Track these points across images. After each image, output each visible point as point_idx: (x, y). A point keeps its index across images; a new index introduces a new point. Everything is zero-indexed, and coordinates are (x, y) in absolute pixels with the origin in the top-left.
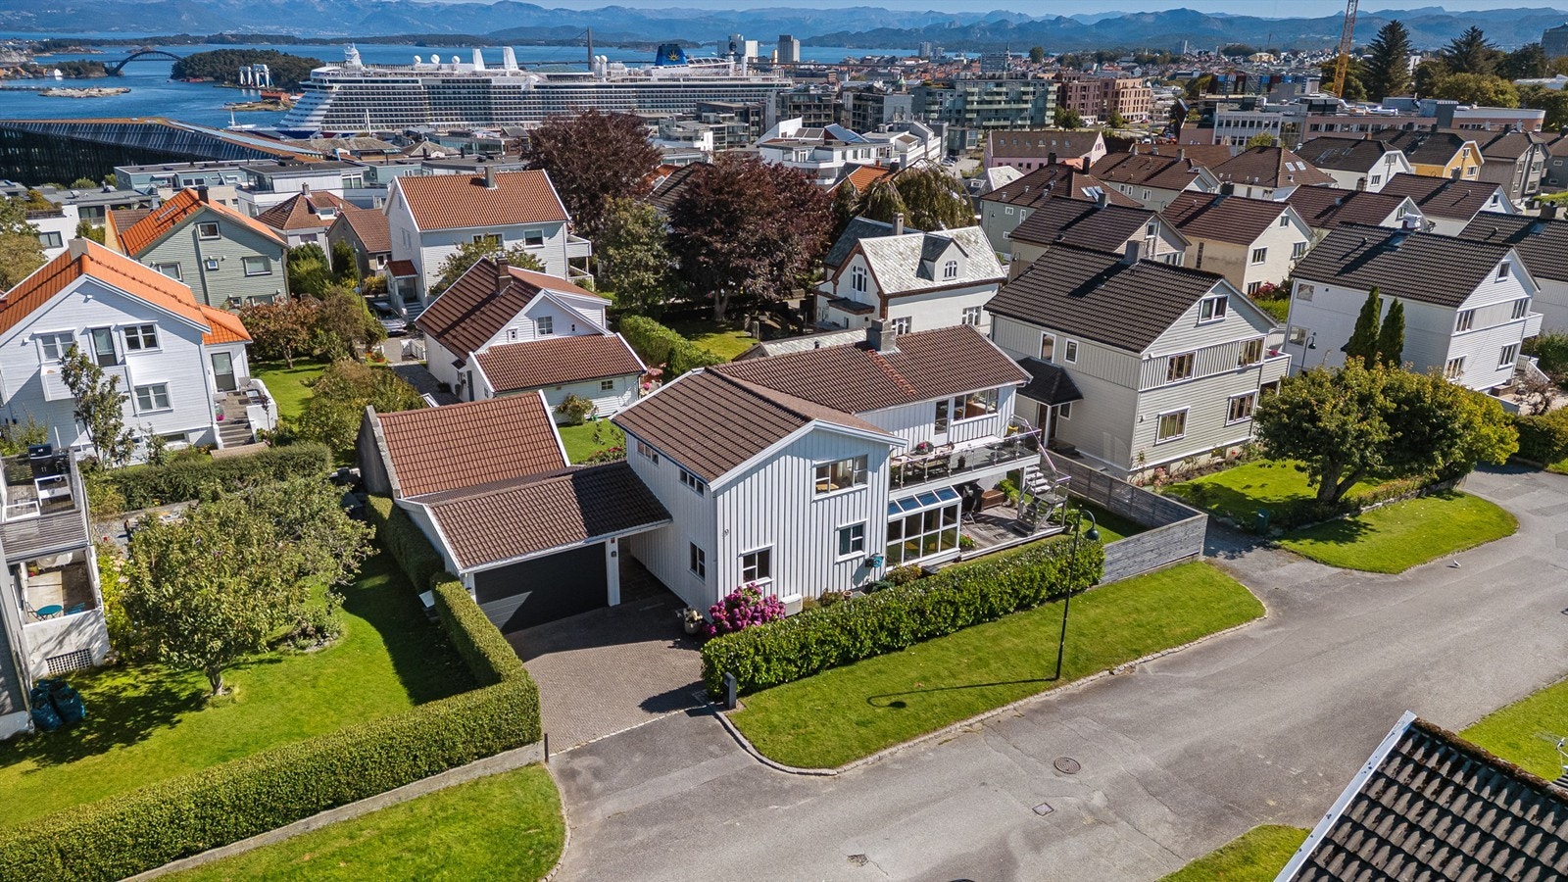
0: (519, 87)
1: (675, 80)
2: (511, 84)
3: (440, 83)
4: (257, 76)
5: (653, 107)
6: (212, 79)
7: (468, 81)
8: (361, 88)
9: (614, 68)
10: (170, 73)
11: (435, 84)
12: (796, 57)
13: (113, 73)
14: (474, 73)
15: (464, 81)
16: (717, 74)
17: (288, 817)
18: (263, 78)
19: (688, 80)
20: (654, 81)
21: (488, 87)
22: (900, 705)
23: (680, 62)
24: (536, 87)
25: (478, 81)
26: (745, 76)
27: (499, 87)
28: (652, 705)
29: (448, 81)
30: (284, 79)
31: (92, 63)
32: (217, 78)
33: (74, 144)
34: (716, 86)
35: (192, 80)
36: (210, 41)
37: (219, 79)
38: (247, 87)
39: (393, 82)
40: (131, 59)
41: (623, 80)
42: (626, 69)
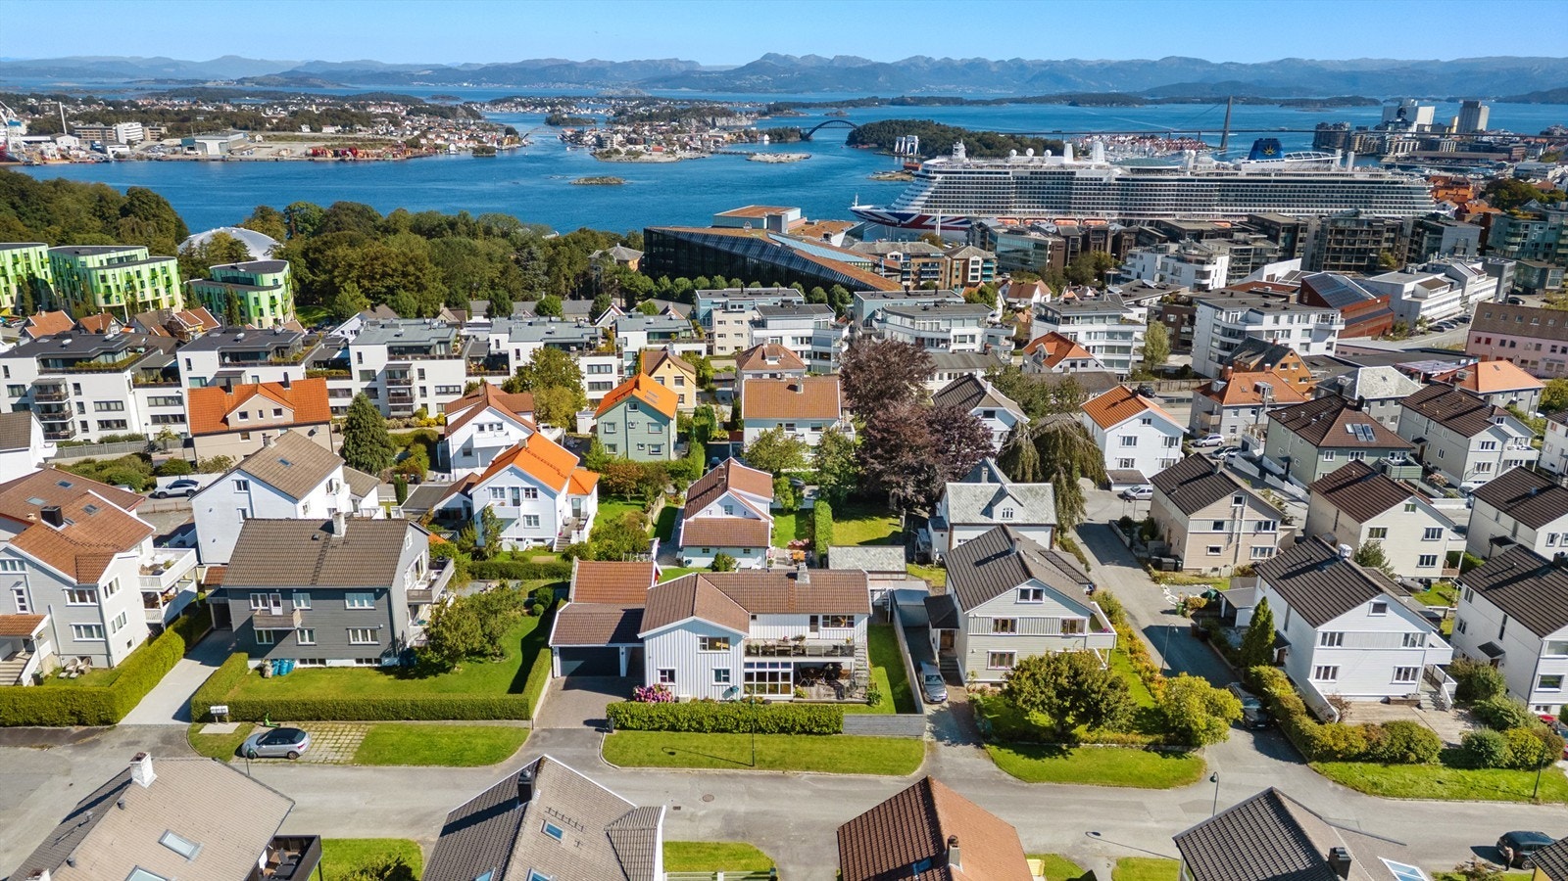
0: (1101, 179)
1: (1264, 175)
2: (1093, 176)
3: (1028, 175)
4: (909, 145)
5: (1236, 200)
6: (875, 145)
7: (1054, 173)
8: (960, 178)
9: (1201, 162)
10: (846, 139)
11: (1024, 175)
12: (1482, 125)
13: (805, 138)
14: (1062, 166)
15: (1050, 173)
16: (1317, 169)
17: (438, 718)
18: (913, 147)
19: (1280, 175)
20: (1242, 175)
21: (1072, 179)
22: (673, 754)
23: (1277, 156)
24: (1117, 179)
25: (1063, 173)
26: (1349, 172)
27: (1082, 179)
28: (588, 723)
29: (1036, 173)
30: (929, 149)
31: (792, 130)
32: (879, 145)
33: (704, 248)
34: (1312, 182)
35: (861, 147)
36: (893, 103)
37: (881, 146)
38: (899, 155)
39: (988, 173)
40: (820, 127)
41: (1208, 174)
42: (1216, 163)
